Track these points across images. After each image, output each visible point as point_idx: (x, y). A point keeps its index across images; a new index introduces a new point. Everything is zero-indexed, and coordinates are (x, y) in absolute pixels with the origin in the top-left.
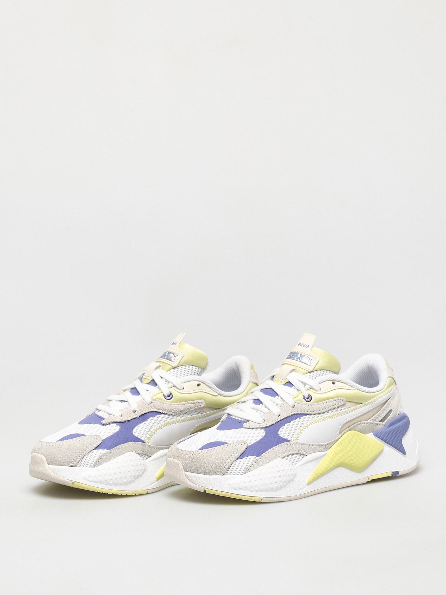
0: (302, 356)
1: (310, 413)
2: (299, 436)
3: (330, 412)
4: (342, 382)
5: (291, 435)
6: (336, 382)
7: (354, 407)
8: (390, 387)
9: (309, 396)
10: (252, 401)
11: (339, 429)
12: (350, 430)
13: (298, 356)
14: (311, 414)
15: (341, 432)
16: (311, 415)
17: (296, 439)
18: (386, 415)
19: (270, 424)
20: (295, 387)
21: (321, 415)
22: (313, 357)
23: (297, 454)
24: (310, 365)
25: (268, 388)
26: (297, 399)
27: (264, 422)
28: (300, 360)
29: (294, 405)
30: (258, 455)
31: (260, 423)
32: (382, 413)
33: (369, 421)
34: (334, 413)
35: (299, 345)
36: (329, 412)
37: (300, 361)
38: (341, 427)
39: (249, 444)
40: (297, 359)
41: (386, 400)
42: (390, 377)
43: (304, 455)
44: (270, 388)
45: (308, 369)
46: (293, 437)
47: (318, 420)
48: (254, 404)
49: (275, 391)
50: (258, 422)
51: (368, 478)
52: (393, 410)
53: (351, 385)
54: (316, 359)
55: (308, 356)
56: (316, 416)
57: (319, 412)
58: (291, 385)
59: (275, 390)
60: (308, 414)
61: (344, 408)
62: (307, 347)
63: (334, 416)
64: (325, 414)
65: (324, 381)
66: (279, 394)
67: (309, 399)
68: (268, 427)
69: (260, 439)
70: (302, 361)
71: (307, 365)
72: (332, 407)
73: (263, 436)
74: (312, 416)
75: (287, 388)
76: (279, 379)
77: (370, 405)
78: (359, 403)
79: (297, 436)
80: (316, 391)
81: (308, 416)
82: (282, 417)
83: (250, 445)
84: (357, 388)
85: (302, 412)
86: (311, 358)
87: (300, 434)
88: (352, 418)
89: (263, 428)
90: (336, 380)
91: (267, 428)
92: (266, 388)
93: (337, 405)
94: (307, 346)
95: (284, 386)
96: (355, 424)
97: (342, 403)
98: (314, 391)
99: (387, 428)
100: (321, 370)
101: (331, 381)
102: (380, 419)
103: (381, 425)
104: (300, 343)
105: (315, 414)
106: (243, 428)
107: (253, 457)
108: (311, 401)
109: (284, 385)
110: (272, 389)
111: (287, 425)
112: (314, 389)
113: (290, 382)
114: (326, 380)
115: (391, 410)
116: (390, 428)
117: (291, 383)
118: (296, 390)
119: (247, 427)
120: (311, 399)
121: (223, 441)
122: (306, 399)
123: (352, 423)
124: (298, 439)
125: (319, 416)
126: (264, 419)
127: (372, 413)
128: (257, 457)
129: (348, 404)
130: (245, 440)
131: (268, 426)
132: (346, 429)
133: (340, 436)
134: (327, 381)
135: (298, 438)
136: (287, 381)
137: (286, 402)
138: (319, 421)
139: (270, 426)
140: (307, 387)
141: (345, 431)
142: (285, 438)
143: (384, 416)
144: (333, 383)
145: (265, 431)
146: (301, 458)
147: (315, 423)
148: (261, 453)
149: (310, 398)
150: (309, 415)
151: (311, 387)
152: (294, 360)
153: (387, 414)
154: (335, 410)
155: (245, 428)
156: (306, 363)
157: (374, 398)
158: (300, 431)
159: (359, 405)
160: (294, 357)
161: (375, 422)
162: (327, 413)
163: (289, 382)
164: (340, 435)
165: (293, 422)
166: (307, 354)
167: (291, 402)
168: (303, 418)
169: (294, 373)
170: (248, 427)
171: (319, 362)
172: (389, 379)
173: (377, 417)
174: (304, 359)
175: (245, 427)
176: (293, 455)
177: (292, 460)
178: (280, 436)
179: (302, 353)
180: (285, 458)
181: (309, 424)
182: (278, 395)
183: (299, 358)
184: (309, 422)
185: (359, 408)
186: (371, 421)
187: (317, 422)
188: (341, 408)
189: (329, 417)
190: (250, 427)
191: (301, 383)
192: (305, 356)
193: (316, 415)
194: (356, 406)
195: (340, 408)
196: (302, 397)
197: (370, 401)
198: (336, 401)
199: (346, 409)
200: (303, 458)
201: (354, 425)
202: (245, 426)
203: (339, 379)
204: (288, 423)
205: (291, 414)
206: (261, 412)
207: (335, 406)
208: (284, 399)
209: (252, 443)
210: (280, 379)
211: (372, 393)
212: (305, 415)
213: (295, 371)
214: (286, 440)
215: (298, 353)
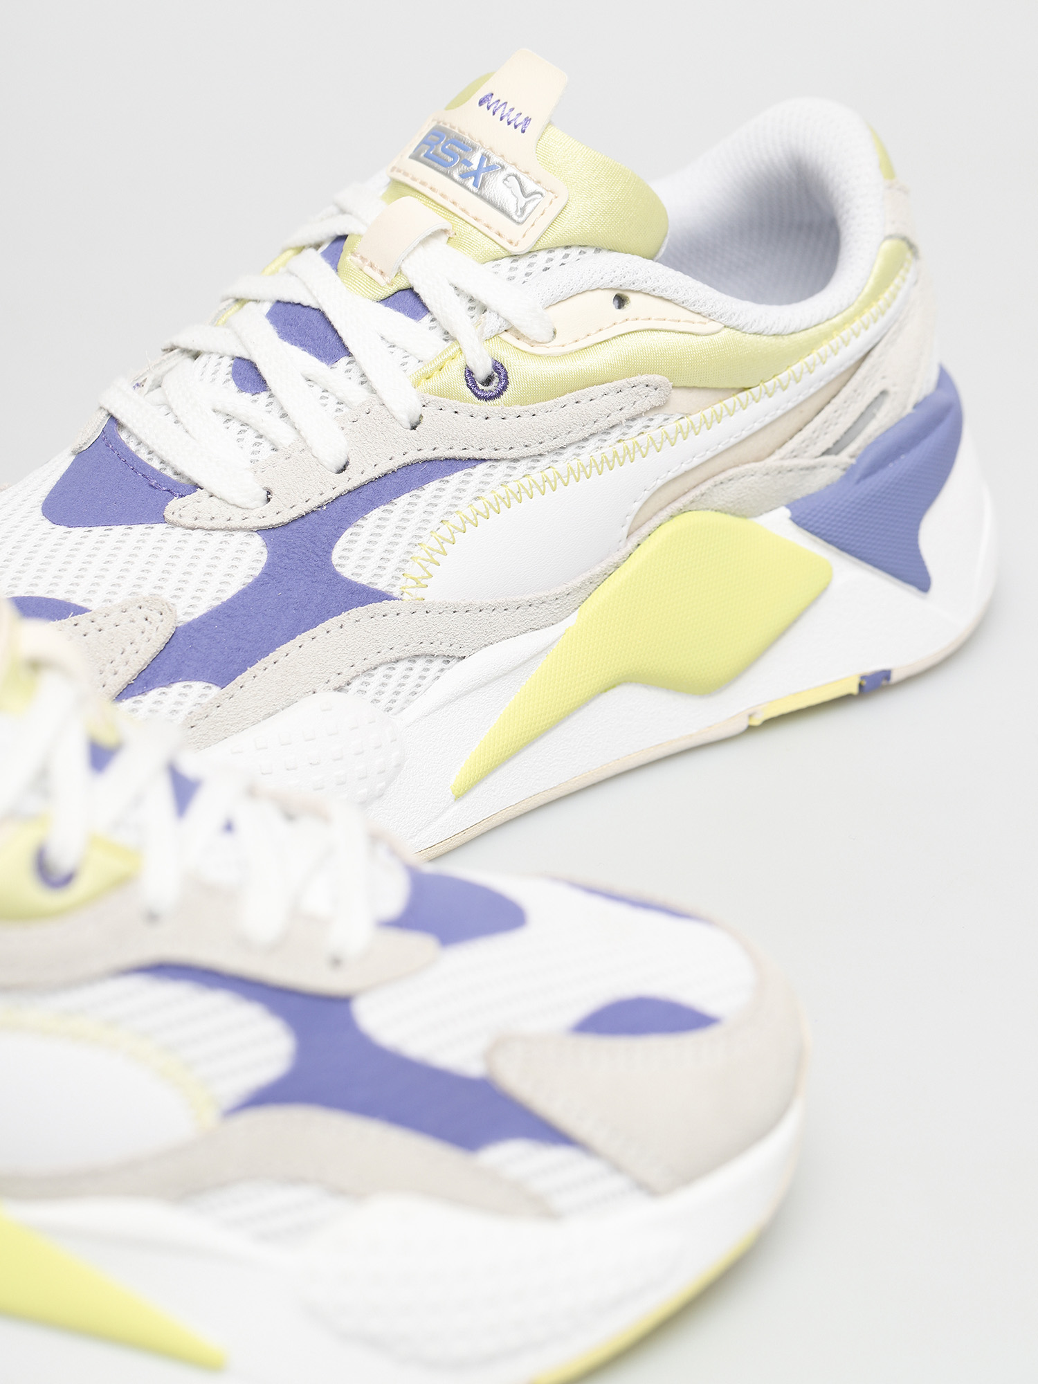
0: (488, 167)
1: (495, 455)
2: (432, 568)
3: (593, 442)
4: (661, 298)
5: (391, 567)
6: (632, 297)
7: (708, 412)
8: (887, 287)
9: (499, 369)
10: (227, 364)
11: (630, 519)
12: (681, 511)
13: (469, 164)
14: (496, 460)
15: (638, 528)
16: (495, 464)
17: (414, 584)
18: (855, 423)
19: (294, 514)
20: (434, 320)
21: (544, 462)
22: (538, 182)
23: (414, 658)
24: (520, 220)
25: (305, 304)
26: (438, 380)
27: (269, 500)
28: (475, 184)
29: (421, 416)
30: (223, 678)
31: (248, 506)
32: (837, 414)
33: (772, 462)
34: (611, 444)
35: (481, 103)
36: (585, 444)
37: (475, 190)
38: (637, 505)
39: (186, 613)
40: (464, 175)
41: (861, 355)
42: (890, 237)
43: (448, 659)
44: (314, 305)
45: (511, 243)
46: (400, 575)
47: (531, 487)
48: (232, 384)
49: (336, 332)
50: (238, 501)
51: (750, 716)
52: (892, 390)
53: (701, 310)
54: (552, 196)
55: (515, 172)
56: (522, 466)
57: (534, 450)
58: (420, 308)
59: (337, 326)
60: (484, 460)
61: (659, 419)
62: (520, 128)
63: (608, 462)
64: (565, 456)
65: (573, 292)
66: (351, 350)
67: (491, 387)
68: (286, 525)
69: (241, 587)
70: (487, 192)
71: (509, 216)
72: (604, 424)
73: (257, 573)
74: (502, 466)
75: (396, 320)
76: (367, 269)
77: (786, 392)
78: (733, 389)
79: (424, 569)
80: (533, 343)
81: (482, 467)
82: (354, 478)
83: (189, 619)
84: (728, 323)
85: (457, 453)
86: (530, 187)
87: (437, 557)
88: (696, 461)
89: (261, 531)
90: (632, 287)
91: (278, 532)
92: (297, 301)
93: (628, 412)
94: (521, 120)
95: (381, 306)
96: (710, 483)
97: (654, 398)
98: (522, 345)
99: (858, 482)
100: (567, 247)
101: (606, 292)
102: (827, 442)
103: (830, 471)
104: (487, 93)
105: (515, 460)
106: (162, 520)
107: (198, 686)
108: (505, 393)
109: (385, 301)
110: (323, 314)
111: (375, 514)
112: (520, 336)
113: (416, 290)
114: (585, 288)
115: (884, 393)
116: (869, 480)
117: (417, 296)
118: (436, 336)
119: (183, 521)
120: (505, 388)
121: (59, 595)
122: (481, 387)
123: (690, 480)
124: (424, 582)
125: (536, 464)
126: (269, 486)
127: (795, 420)
128: (215, 690)
129: (680, 399)
130: (166, 595)
131: (286, 521)
132: (661, 509)
133: (630, 546)
134: (589, 294)
135: (424, 578)
136: (402, 284)
137: (380, 399)
138: (535, 490)
139: (294, 520)
140: (491, 322)
141: (656, 521)
142: (363, 580)
143: (849, 425)
144: (621, 301)
145: (267, 546)
146: (430, 675)
147: (514, 502)
148: (236, 667)
149: (496, 380)
150: (489, 463)
151: (510, 324)
152: (450, 176)
153: (862, 414)
154: (616, 433)
155: (174, 525)
156: (506, 207)
157: (808, 359)
158: (437, 547)
159: (734, 398)
160: (450, 159)
161: (804, 461)
162: (578, 451)
163: (411, 289)
164: (634, 540)
165: (406, 498)
166: (514, 164)
167: (404, 402)
168: (457, 477)
169: (440, 243)
170: (188, 521)
171: (566, 211)
172: (888, 244)
173: (816, 435)
174: (497, 186)
175: (174, 518)
176: (395, 666)
177: (389, 690)
178: (336, 575)
179: (489, 153)
180: (356, 684)
181: (483, 510)
182: (350, 355)
183: (475, 174)
184: (488, 496)
185: (731, 413)
186: (782, 459)
187: (524, 495)
188: (645, 424)
189: (584, 471)
190: (197, 523)
191: (462, 305)
192: (503, 167)
193: (523, 462)
194: (718, 407)
195: (638, 425)
196: (461, 374)
197: (789, 371)
198: (626, 391)
199: (671, 426)
200: (442, 670)
201: (703, 488)
202: (177, 514)
203: (647, 286)
204: (382, 507)
205: (401, 463)
206: (261, 437)
207: (614, 419)
208: (376, 386)
209: (200, 610)
210: (372, 266)
211: (803, 333)
212: (469, 464)
213: (444, 238)
214: (366, 596)
215: (474, 148)
